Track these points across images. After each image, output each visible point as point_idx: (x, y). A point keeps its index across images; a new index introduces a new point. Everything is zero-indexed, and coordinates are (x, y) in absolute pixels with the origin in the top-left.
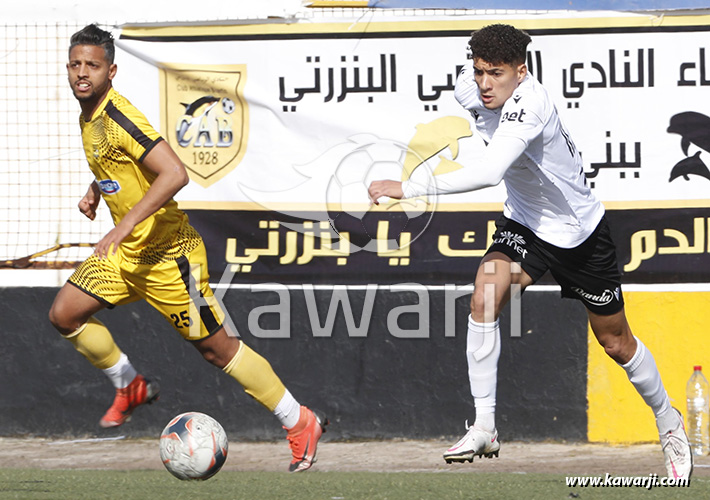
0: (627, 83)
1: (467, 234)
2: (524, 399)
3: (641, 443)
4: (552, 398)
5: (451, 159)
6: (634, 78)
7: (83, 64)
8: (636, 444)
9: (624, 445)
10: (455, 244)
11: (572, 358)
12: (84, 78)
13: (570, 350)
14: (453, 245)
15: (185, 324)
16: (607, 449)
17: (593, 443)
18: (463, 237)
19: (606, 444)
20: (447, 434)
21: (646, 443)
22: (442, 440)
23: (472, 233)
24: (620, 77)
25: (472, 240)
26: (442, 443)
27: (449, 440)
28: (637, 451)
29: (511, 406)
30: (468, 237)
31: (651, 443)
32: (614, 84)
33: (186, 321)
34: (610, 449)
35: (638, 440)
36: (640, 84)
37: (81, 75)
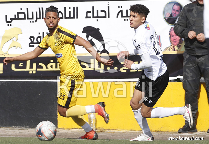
0: (70, 17)
1: (21, 64)
2: (38, 115)
3: (74, 128)
4: (47, 115)
5: (16, 41)
6: (72, 16)
7: (51, 18)
8: (72, 129)
9: (69, 129)
10: (17, 67)
11: (53, 102)
12: (52, 22)
13: (52, 100)
14: (16, 67)
15: (62, 98)
16: (64, 130)
17: (59, 128)
18: (19, 65)
19: (63, 129)
20: (14, 126)
21: (76, 128)
22: (13, 127)
23: (22, 64)
24: (68, 16)
25: (22, 66)
26: (13, 129)
27: (15, 127)
28: (73, 131)
29: (34, 117)
30: (21, 65)
31: (77, 128)
32: (66, 18)
33: (63, 98)
34: (65, 130)
35: (73, 128)
36: (74, 18)
37: (51, 21)
